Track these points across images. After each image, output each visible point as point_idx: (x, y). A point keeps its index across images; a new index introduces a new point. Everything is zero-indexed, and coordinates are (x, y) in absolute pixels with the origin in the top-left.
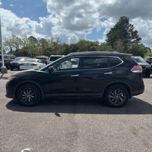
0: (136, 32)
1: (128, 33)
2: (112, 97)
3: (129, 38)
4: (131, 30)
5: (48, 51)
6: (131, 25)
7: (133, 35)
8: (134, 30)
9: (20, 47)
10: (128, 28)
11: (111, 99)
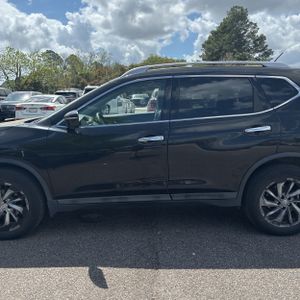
0: (262, 38)
1: (245, 41)
2: (268, 203)
3: (249, 51)
4: (253, 33)
5: (83, 80)
6: (251, 23)
7: (256, 45)
8: (259, 34)
9: (25, 73)
10: (246, 31)
11: (267, 209)
